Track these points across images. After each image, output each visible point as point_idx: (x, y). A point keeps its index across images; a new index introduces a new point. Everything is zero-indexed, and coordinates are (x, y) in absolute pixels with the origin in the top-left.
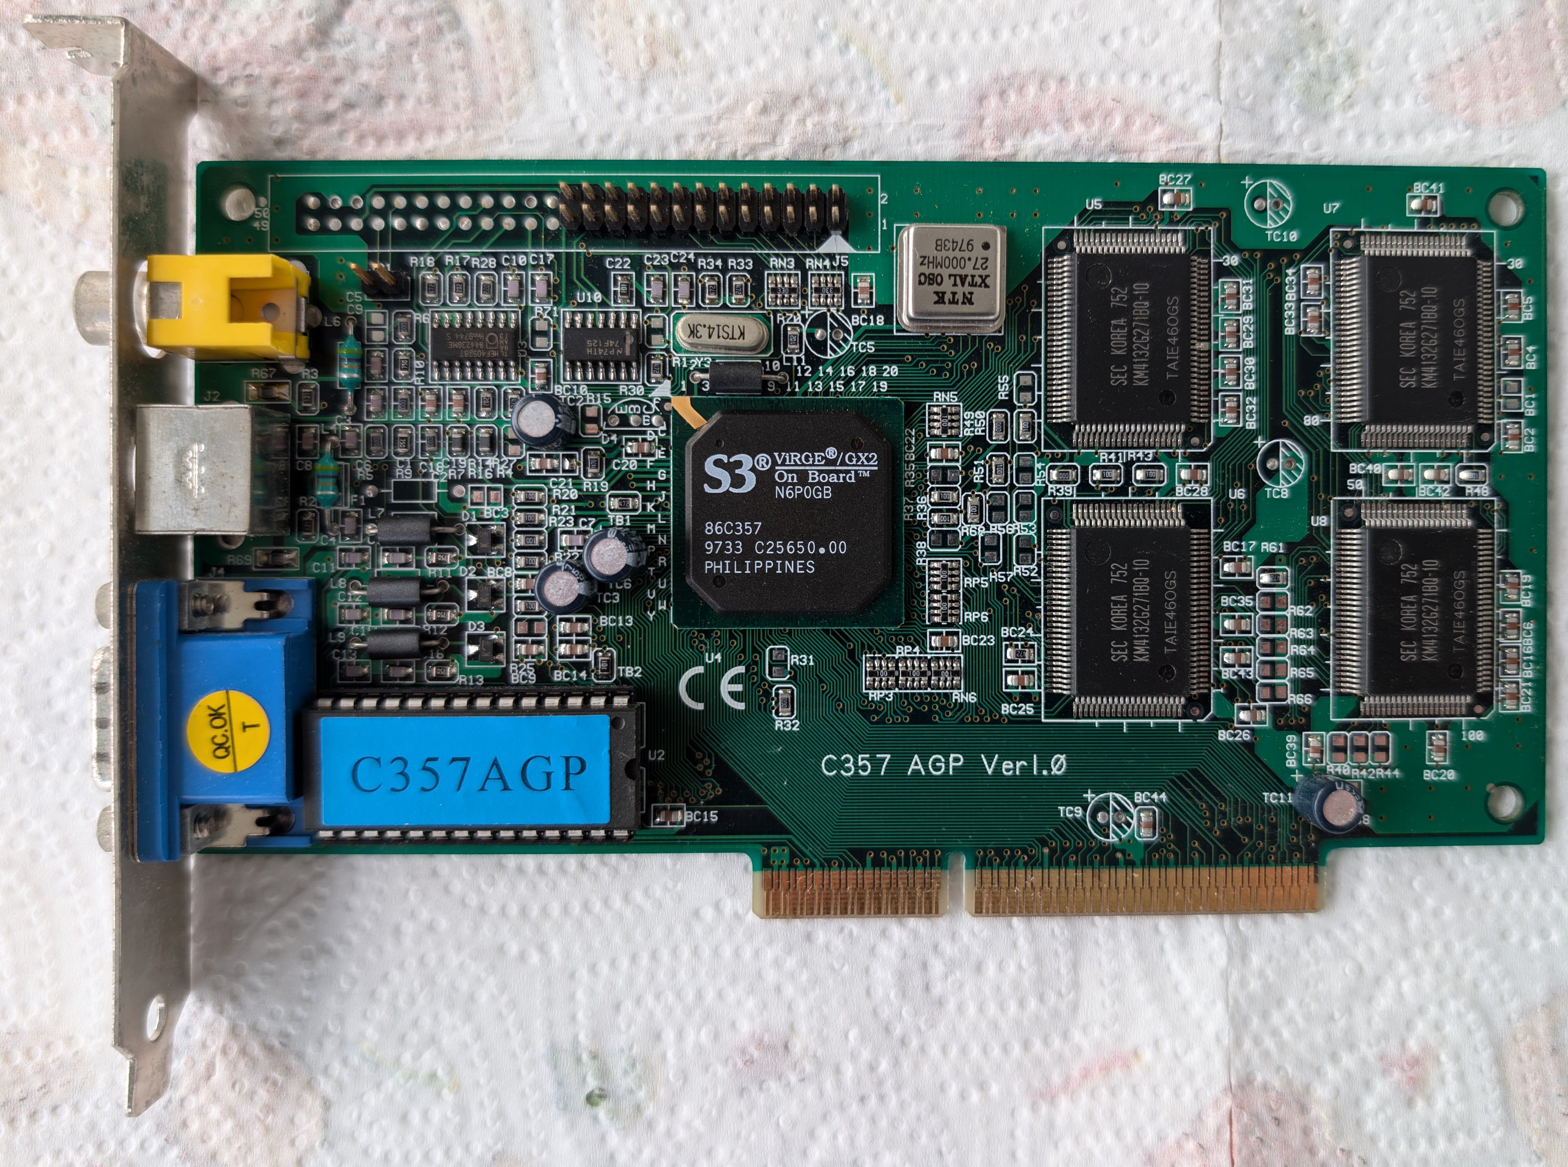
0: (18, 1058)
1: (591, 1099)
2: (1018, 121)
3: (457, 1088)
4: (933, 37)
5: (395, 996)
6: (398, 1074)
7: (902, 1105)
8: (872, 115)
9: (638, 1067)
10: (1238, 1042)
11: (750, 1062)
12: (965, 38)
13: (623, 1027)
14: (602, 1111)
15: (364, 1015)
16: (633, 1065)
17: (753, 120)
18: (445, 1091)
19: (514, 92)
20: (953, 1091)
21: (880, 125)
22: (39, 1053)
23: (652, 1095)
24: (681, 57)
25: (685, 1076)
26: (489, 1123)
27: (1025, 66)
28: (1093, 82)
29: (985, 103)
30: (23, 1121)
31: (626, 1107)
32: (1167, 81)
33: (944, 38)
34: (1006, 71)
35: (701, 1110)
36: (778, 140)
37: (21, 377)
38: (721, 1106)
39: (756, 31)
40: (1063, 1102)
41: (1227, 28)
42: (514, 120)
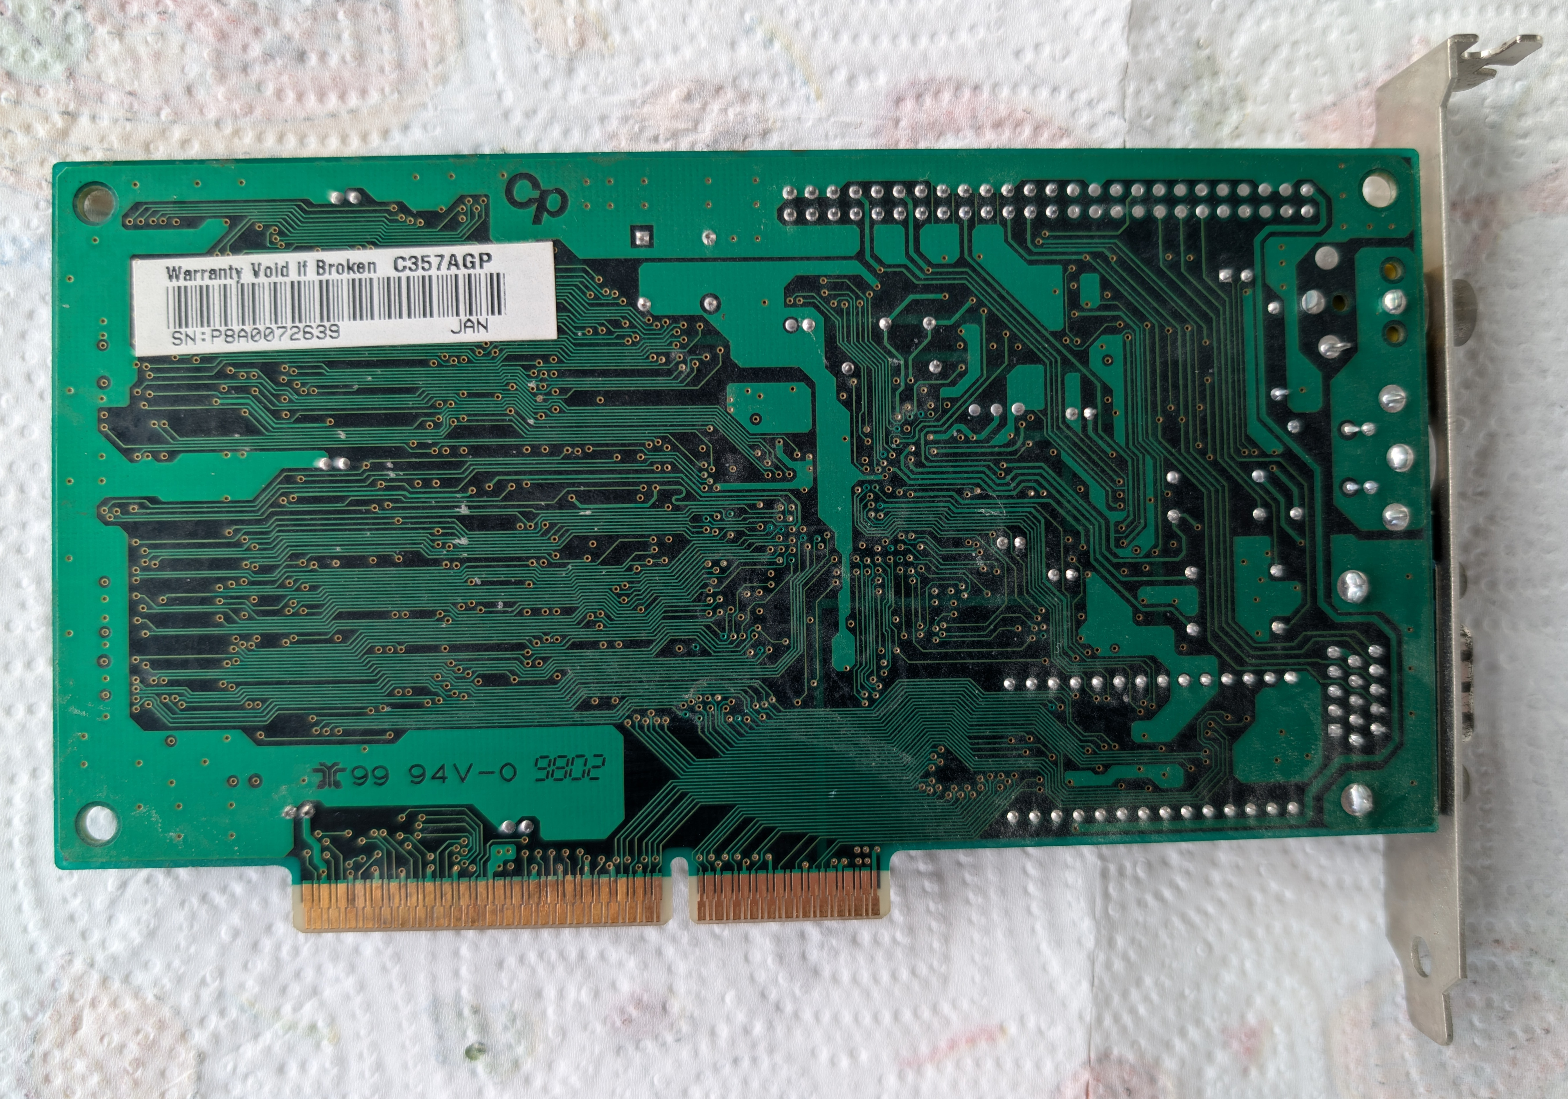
1: (469, 1053)
2: (932, 125)
3: (337, 1040)
4: (855, 38)
5: (278, 947)
6: (278, 1026)
7: (774, 1068)
8: (792, 109)
9: (518, 1022)
10: (1099, 1020)
11: (628, 1021)
12: (885, 42)
13: (505, 983)
14: (480, 1065)
15: (245, 966)
16: (514, 1020)
17: (677, 106)
18: (325, 1043)
19: (441, 60)
20: (824, 1055)
21: (799, 119)
23: (531, 1050)
24: (609, 40)
25: (563, 1032)
26: (367, 1074)
27: (942, 73)
28: (1005, 92)
29: (901, 105)
31: (505, 1062)
32: (1076, 97)
33: (865, 41)
34: (923, 76)
35: (578, 1066)
36: (700, 127)
38: (598, 1063)
39: (684, 20)
40: (930, 1071)
41: (1134, 50)
42: (440, 88)
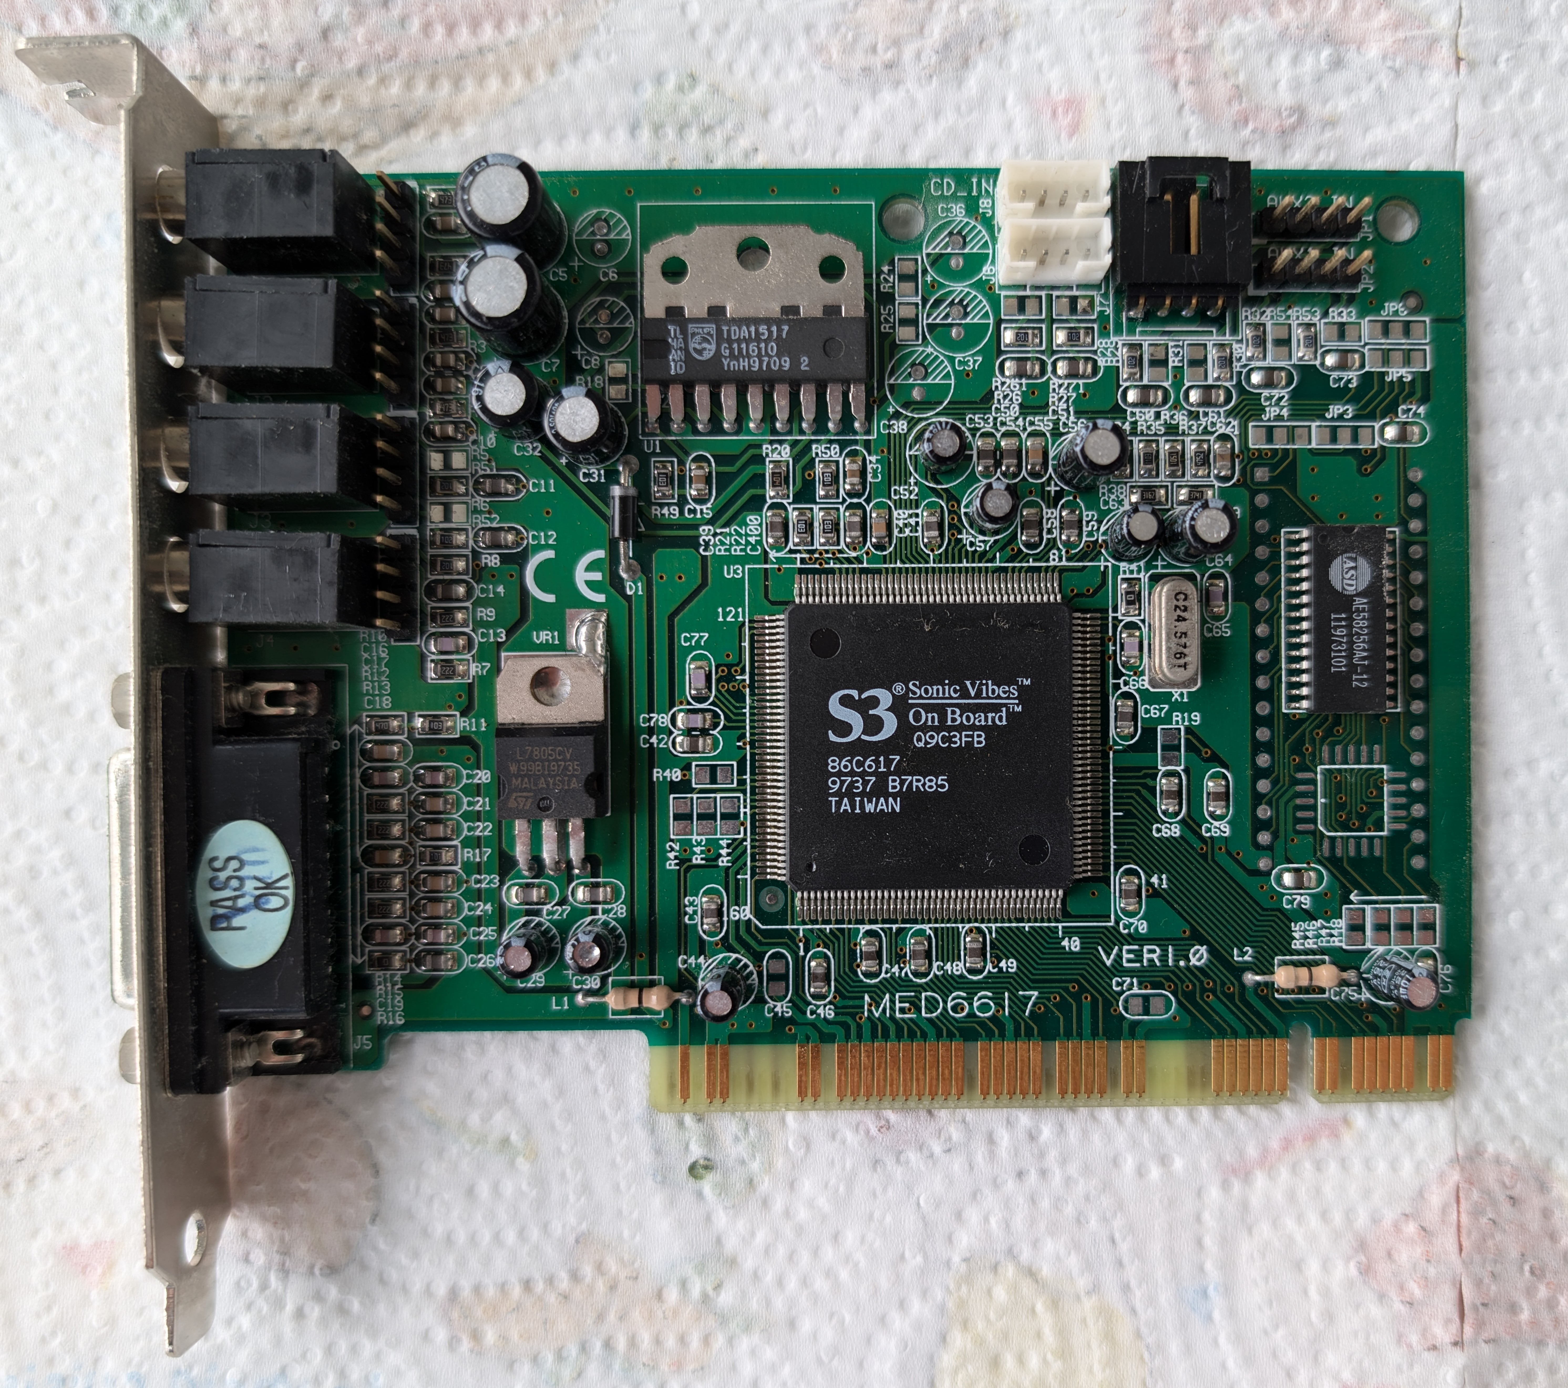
0: (16, 1111)
1: (694, 1171)
3: (533, 1156)
6: (464, 1140)
7: (1068, 1181)
9: (751, 1132)
10: (1465, 1106)
11: (885, 1128)
14: (707, 1185)
16: (746, 1130)
18: (520, 1160)
20: (1129, 1165)
22: (40, 1105)
23: (769, 1166)
25: (807, 1146)
26: (572, 1198)
30: (20, 1186)
31: (737, 1180)
35: (827, 1184)
37: (21, 303)
38: (851, 1182)
40: (1260, 1179)
